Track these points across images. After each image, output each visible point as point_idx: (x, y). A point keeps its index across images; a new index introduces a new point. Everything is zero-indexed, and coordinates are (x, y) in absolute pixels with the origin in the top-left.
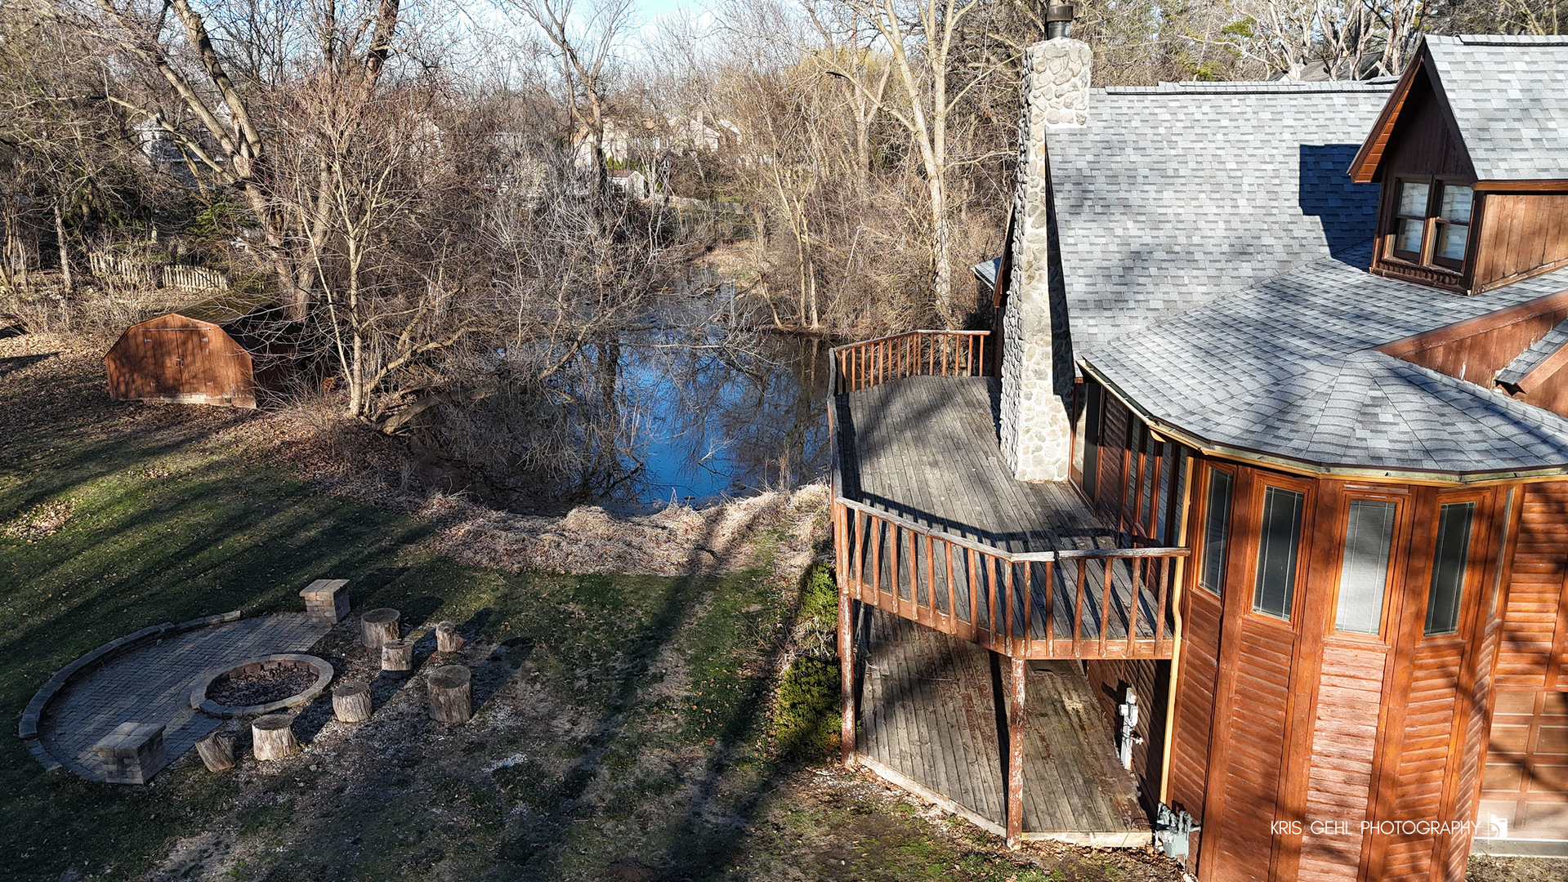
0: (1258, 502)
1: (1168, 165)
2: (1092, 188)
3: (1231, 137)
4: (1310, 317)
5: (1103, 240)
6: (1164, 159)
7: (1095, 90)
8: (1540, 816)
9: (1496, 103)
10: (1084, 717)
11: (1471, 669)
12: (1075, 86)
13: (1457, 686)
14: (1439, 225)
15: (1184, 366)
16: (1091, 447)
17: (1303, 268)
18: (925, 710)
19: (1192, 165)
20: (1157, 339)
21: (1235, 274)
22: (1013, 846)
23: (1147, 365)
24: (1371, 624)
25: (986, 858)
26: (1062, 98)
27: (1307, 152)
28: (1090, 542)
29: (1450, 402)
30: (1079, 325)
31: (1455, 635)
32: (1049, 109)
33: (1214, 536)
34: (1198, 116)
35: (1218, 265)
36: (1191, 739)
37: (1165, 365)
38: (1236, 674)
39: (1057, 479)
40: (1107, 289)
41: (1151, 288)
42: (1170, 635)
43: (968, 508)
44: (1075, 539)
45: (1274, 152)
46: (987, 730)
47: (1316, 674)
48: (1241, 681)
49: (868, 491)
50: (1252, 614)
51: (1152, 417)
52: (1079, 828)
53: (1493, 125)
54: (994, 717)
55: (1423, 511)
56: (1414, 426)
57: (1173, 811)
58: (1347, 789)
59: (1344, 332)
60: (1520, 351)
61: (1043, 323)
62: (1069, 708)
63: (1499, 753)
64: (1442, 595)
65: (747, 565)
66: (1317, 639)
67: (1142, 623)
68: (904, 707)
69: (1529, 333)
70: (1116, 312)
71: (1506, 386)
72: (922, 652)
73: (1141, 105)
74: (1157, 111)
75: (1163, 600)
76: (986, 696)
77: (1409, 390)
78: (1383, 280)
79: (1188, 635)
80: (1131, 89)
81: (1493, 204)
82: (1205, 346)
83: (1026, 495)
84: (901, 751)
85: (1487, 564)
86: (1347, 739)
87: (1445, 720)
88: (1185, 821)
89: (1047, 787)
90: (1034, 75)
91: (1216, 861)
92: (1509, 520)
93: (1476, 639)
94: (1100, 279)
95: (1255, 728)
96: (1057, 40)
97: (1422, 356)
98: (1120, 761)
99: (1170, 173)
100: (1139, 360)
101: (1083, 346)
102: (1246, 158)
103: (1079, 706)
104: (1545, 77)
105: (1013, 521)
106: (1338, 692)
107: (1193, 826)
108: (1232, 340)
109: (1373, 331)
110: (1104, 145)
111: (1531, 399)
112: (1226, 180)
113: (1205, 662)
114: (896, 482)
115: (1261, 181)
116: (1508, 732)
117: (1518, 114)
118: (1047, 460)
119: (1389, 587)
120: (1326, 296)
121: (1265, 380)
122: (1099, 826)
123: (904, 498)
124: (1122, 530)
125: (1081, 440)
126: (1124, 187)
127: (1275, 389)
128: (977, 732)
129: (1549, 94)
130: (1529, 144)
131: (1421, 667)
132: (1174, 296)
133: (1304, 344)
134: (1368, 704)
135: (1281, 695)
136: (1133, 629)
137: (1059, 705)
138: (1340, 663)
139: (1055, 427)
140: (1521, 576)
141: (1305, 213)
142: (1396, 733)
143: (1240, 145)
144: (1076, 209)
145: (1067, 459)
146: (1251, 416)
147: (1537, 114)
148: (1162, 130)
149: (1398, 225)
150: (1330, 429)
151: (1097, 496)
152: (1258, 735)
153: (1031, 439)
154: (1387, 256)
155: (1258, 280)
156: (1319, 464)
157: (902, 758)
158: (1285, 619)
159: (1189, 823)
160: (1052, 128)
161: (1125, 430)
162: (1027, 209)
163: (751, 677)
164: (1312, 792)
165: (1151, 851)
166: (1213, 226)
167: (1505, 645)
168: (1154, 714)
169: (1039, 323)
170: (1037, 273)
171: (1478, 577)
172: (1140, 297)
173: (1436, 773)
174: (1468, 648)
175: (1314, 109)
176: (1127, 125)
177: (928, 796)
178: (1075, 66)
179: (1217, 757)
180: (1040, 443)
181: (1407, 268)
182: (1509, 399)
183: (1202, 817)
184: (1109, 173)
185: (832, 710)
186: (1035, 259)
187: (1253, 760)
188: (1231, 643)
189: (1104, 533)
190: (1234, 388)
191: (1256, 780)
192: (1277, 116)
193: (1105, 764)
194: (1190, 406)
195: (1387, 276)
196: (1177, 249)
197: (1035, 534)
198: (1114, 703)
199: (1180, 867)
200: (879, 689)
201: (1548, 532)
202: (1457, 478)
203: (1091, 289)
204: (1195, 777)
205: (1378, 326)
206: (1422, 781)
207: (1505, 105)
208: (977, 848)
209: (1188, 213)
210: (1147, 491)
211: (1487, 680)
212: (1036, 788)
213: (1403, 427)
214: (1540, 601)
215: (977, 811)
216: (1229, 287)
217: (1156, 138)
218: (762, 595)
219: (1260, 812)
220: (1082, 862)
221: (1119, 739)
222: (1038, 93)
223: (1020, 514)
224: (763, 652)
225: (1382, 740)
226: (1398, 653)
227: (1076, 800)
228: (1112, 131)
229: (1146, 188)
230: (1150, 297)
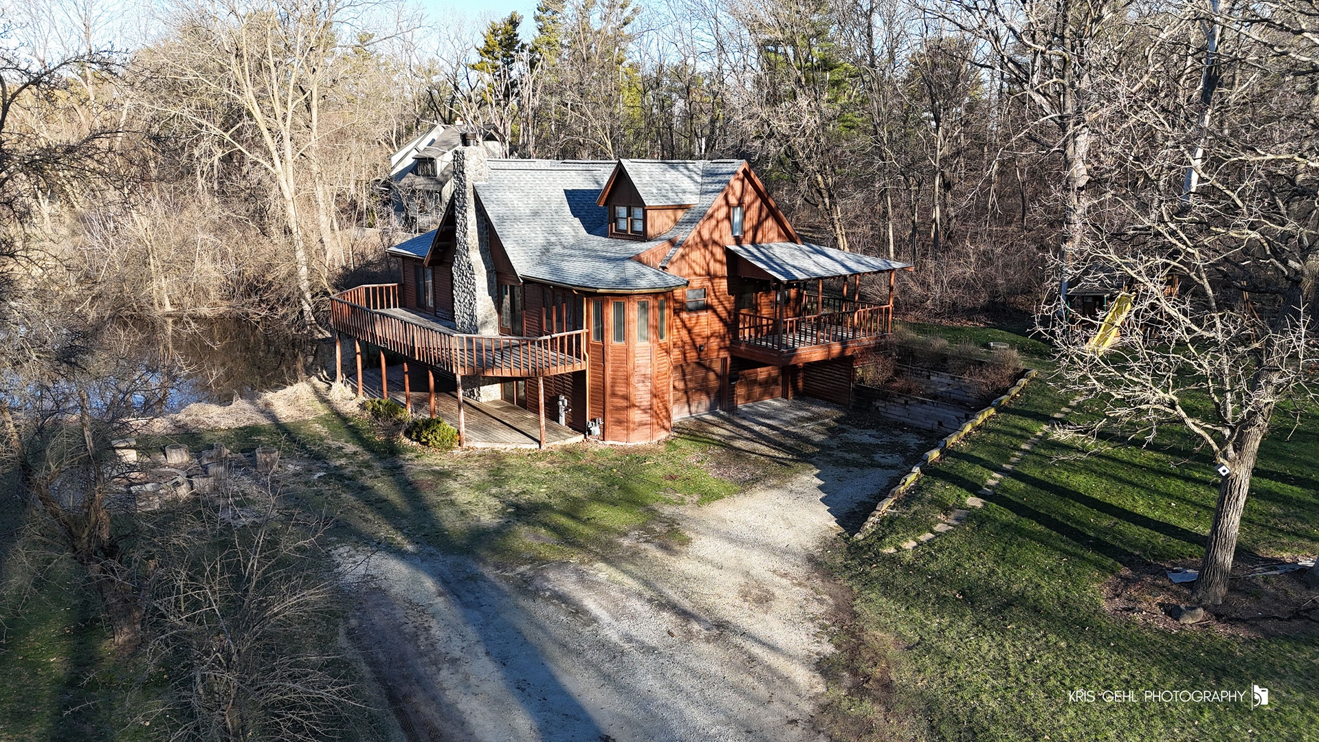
1: (524, 199)
3: (542, 188)
6: (521, 197)
12: (482, 166)
14: (631, 220)
17: (582, 238)
22: (543, 448)
26: (478, 171)
27: (568, 192)
32: (473, 175)
34: (527, 179)
36: (596, 394)
38: (610, 365)
45: (558, 194)
48: (612, 367)
50: (613, 344)
51: (574, 285)
52: (562, 439)
53: (645, 188)
56: (650, 277)
57: (593, 421)
66: (633, 346)
71: (662, 268)
74: (512, 177)
79: (590, 359)
81: (651, 213)
90: (465, 161)
94: (516, 245)
97: (641, 261)
99: (526, 202)
102: (549, 196)
106: (640, 362)
113: (599, 366)
117: (650, 185)
118: (489, 327)
122: (567, 437)
125: (505, 315)
135: (624, 367)
138: (640, 353)
139: (492, 312)
141: (574, 216)
143: (546, 191)
145: (498, 326)
147: (655, 185)
148: (517, 185)
149: (615, 220)
153: (482, 318)
154: (614, 232)
158: (623, 343)
160: (476, 184)
161: (541, 300)
162: (468, 218)
165: (585, 440)
170: (475, 245)
175: (566, 177)
176: (503, 182)
177: (502, 446)
178: (482, 158)
180: (486, 320)
181: (620, 235)
186: (474, 239)
188: (608, 355)
192: (554, 180)
195: (615, 238)
204: (599, 406)
207: (646, 182)
208: (531, 453)
213: (647, 278)
217: (515, 188)
220: (567, 447)
222: (468, 169)
227: (554, 434)
228: (499, 185)
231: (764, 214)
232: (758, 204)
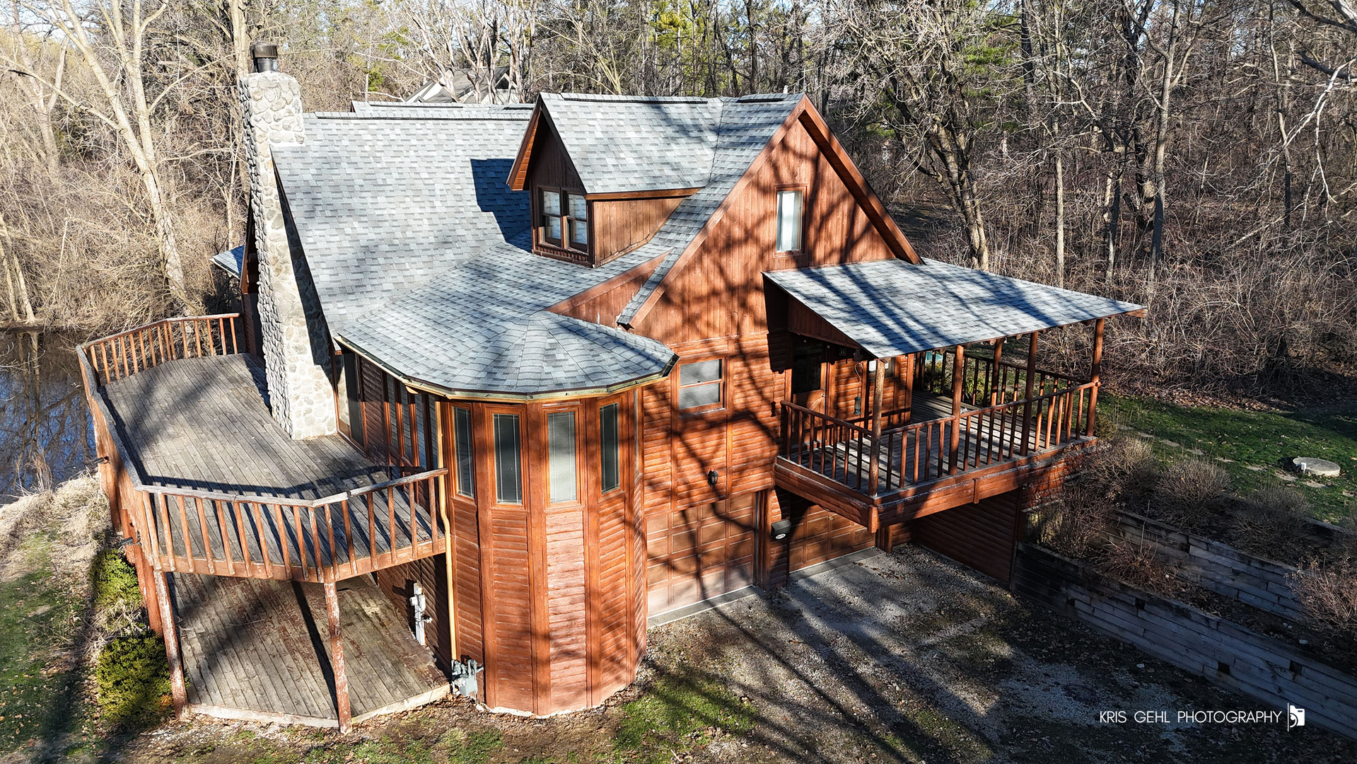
0: (490, 427)
1: (377, 176)
2: (319, 196)
3: (420, 153)
4: (501, 288)
5: (337, 238)
6: (373, 171)
7: (306, 115)
8: (681, 593)
9: (590, 141)
10: (382, 616)
11: (631, 509)
12: (290, 112)
13: (624, 521)
14: (569, 221)
15: (420, 334)
16: (354, 403)
17: (489, 251)
18: (246, 650)
19: (396, 175)
20: (395, 315)
21: (442, 258)
22: (346, 731)
23: (392, 336)
24: (572, 494)
25: (325, 748)
26: (280, 122)
27: (477, 165)
28: (368, 479)
29: (594, 341)
30: (332, 310)
31: (619, 489)
32: (271, 131)
33: (463, 455)
34: (393, 137)
35: (429, 253)
36: (468, 606)
37: (406, 334)
38: (492, 550)
39: (328, 433)
40: (348, 278)
41: (381, 274)
42: (442, 535)
43: (257, 472)
44: (355, 479)
45: (453, 164)
46: (306, 651)
47: (544, 535)
48: (496, 554)
49: (155, 474)
50: (498, 506)
51: (405, 376)
52: (396, 700)
53: (589, 155)
54: (309, 638)
55: (590, 414)
56: (577, 360)
57: (463, 663)
58: (572, 608)
59: (525, 299)
60: (627, 302)
61: (296, 307)
62: (369, 613)
63: (654, 559)
64: (608, 465)
65: (20, 571)
66: (541, 513)
67: (420, 531)
68: (225, 654)
69: (630, 290)
70: (358, 295)
71: (623, 325)
72: (231, 604)
73: (346, 127)
74: (360, 132)
75: (434, 510)
76: (298, 624)
77: (572, 336)
78: (541, 259)
79: (455, 531)
80: (336, 114)
81: (598, 206)
82: (432, 317)
83: (305, 451)
84: (232, 690)
85: (629, 441)
86: (567, 574)
87: (621, 545)
88: (472, 667)
89: (364, 678)
90: (252, 102)
91: (497, 687)
92: (638, 410)
93: (630, 489)
94: (340, 270)
95: (510, 584)
96: (267, 73)
97: (575, 312)
98: (416, 641)
99: (380, 182)
100: (385, 332)
101: (337, 325)
102: (434, 170)
103: (377, 609)
104: (614, 123)
105: (299, 475)
106: (558, 544)
107: (478, 668)
108: (451, 311)
109: (542, 298)
110: (323, 160)
111: (637, 332)
112: (422, 187)
113: (470, 547)
114: (181, 462)
115: (448, 187)
116: (657, 544)
117: (603, 149)
118: (317, 419)
119: (579, 468)
120: (508, 272)
121: (482, 339)
122: (411, 693)
123: (194, 474)
124: (391, 464)
125: (344, 397)
126: (346, 194)
127: (488, 345)
128: (298, 655)
129: (618, 135)
130: (612, 169)
131: (603, 515)
132: (400, 279)
133: (500, 310)
134: (577, 547)
135: (523, 556)
136: (415, 537)
137: (360, 613)
138: (556, 524)
139: (319, 391)
140: (649, 444)
141: (483, 210)
142: (595, 562)
143: (428, 159)
144: (311, 214)
145: (333, 415)
146: (476, 367)
147: (613, 148)
148: (367, 148)
149: (544, 220)
150: (528, 369)
151: (366, 442)
152: (512, 589)
153: (301, 404)
154: (541, 242)
155: (460, 262)
156: (525, 394)
157: (234, 695)
158: (519, 503)
159: (475, 667)
160: (276, 147)
161: (381, 387)
162: (265, 213)
163: (58, 674)
164: (552, 617)
165: (450, 698)
166: (420, 222)
167: (647, 489)
168: (437, 597)
169: (293, 307)
170: (283, 266)
171: (626, 450)
172: (375, 282)
173: (621, 581)
174: (627, 495)
175: (475, 132)
176: (339, 144)
177: (264, 718)
178: (288, 96)
179: (488, 613)
180: (309, 406)
181: (554, 250)
182: (626, 333)
183: (484, 659)
184: (332, 183)
185: (158, 675)
186: (280, 254)
187: (512, 608)
188: (486, 529)
189: (377, 469)
190: (461, 348)
191: (516, 622)
192: (451, 137)
193: (406, 647)
194: (432, 365)
195: (544, 255)
196: (396, 242)
197: (321, 482)
198: (404, 599)
199: (473, 701)
200: (197, 646)
201: (659, 413)
202: (605, 390)
203: (334, 278)
204: (475, 633)
205: (545, 293)
206: (615, 588)
207: (594, 142)
208: (316, 744)
209: (399, 213)
210: (407, 433)
211: (641, 513)
212: (356, 681)
213: (571, 362)
214: (661, 456)
215: (311, 715)
216: (440, 269)
217: (363, 154)
218: (48, 596)
219: (521, 642)
220: (402, 723)
221: (412, 625)
222: (258, 117)
223: (305, 468)
224: (66, 647)
225: (588, 569)
226: (590, 509)
227: (388, 680)
228: (327, 149)
229: (364, 194)
230: (382, 281)
231: (859, 228)
232: (845, 207)
